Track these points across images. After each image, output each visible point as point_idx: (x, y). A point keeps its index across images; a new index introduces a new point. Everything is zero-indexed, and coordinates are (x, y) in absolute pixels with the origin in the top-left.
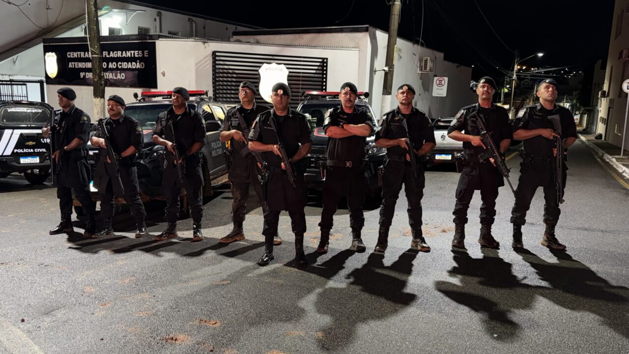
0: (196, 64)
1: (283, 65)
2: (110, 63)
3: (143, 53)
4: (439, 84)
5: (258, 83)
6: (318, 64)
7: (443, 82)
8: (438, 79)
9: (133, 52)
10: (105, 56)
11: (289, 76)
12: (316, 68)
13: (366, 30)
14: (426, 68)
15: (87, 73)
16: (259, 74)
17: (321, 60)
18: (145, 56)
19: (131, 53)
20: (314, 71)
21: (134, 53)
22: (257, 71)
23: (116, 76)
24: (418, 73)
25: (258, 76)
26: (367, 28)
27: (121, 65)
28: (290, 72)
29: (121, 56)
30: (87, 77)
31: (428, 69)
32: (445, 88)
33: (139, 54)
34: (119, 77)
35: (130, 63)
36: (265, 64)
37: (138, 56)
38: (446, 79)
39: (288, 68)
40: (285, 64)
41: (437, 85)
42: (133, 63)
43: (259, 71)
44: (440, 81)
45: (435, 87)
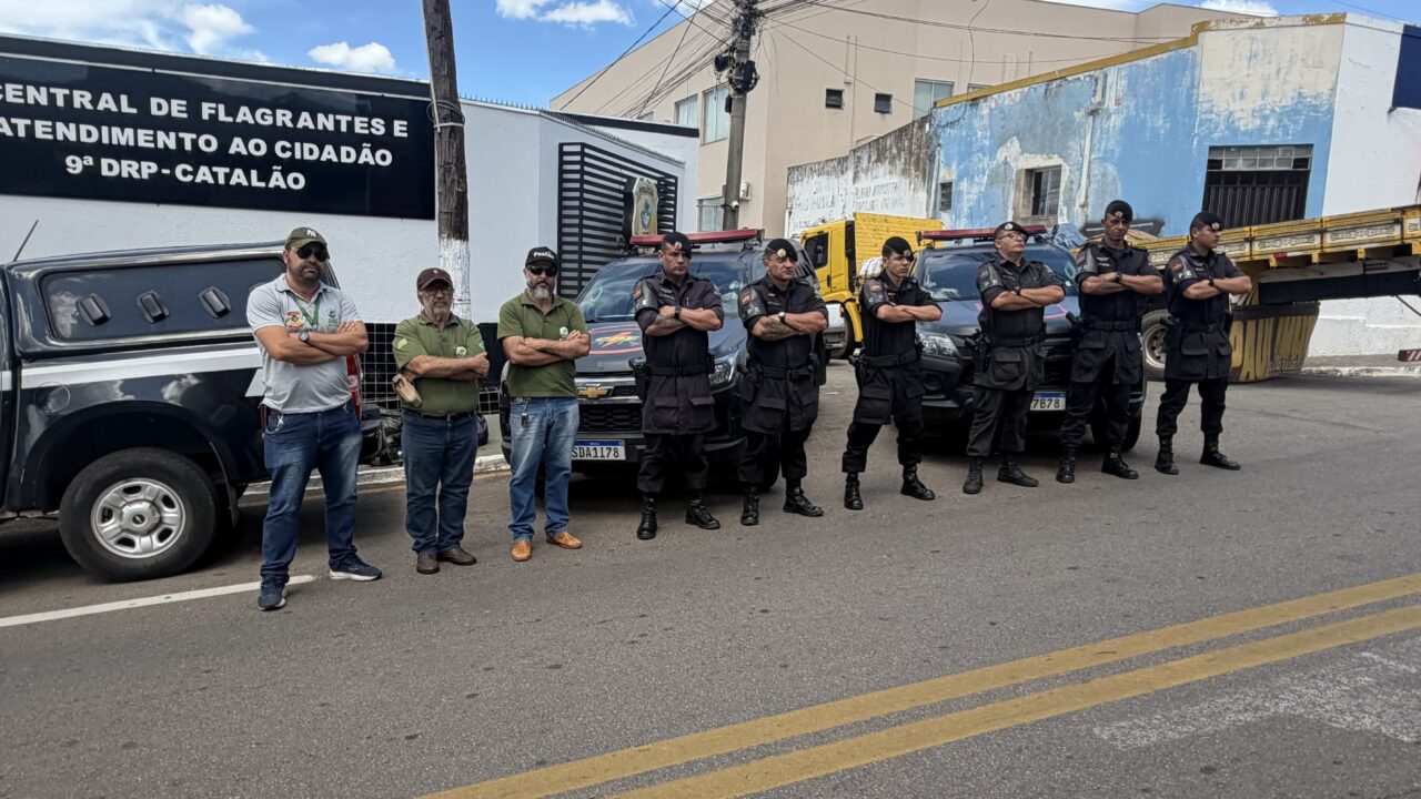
2: (237, 141)
3: (389, 127)
9: (344, 119)
10: (214, 117)
15: (105, 162)
18: (397, 133)
19: (337, 123)
21: (351, 125)
23: (265, 177)
27: (292, 150)
29: (290, 125)
30: (105, 172)
33: (370, 126)
34: (277, 180)
35: (329, 148)
37: (366, 132)
42: (344, 149)
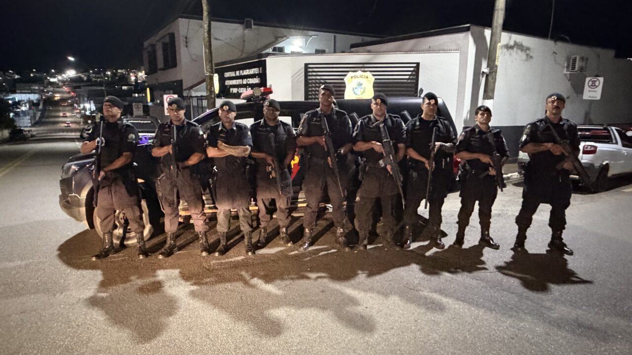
0: (292, 77)
1: (368, 72)
2: (244, 80)
3: (259, 70)
4: (592, 86)
5: (344, 91)
6: (412, 69)
7: (597, 83)
8: (590, 80)
9: (254, 69)
10: (241, 74)
11: (374, 83)
12: (410, 73)
13: (468, 29)
14: (573, 68)
16: (344, 83)
17: (415, 65)
18: (261, 72)
19: (253, 71)
20: (407, 77)
21: (255, 71)
22: (343, 79)
24: (565, 74)
25: (343, 85)
26: (469, 27)
27: (249, 81)
28: (376, 79)
29: (249, 74)
30: (234, 92)
31: (576, 69)
32: (599, 90)
35: (253, 79)
36: (350, 72)
37: (257, 73)
38: (601, 79)
39: (374, 75)
40: (371, 71)
41: (589, 86)
42: (255, 79)
43: (345, 79)
44: (594, 82)
45: (586, 88)
